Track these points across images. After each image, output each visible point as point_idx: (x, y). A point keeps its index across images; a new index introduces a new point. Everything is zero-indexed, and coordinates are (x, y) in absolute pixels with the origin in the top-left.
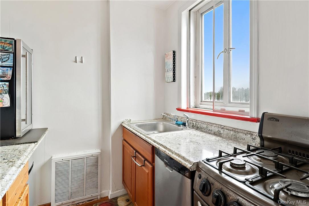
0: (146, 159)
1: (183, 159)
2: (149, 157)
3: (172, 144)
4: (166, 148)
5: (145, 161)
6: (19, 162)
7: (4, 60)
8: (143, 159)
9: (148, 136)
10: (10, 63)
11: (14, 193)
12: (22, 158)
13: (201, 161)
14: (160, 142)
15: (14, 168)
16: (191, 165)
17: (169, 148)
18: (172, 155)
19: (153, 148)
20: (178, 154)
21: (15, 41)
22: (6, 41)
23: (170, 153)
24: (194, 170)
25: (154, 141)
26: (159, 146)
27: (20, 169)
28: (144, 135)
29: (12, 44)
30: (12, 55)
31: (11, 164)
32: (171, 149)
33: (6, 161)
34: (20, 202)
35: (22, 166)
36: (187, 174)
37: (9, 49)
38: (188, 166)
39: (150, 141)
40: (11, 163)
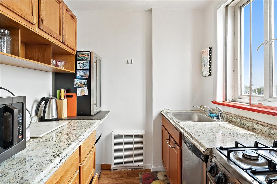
0: (176, 143)
1: (200, 145)
2: (178, 141)
3: (196, 132)
4: (188, 134)
5: (175, 144)
6: (89, 130)
7: (85, 66)
8: (174, 142)
9: (178, 123)
10: (87, 67)
11: (86, 148)
12: (92, 127)
13: (215, 148)
14: (186, 129)
15: (86, 133)
16: (205, 150)
17: (191, 134)
18: (192, 140)
19: (181, 133)
20: (197, 140)
21: (90, 53)
22: (85, 53)
23: (191, 138)
24: (208, 154)
25: (181, 128)
26: (184, 132)
27: (89, 134)
28: (175, 122)
29: (89, 55)
30: (89, 62)
31: (85, 130)
32: (193, 135)
33: (83, 128)
34: (90, 155)
35: (91, 132)
36: (203, 158)
37: (87, 58)
38: (202, 150)
39: (178, 127)
40: (86, 129)
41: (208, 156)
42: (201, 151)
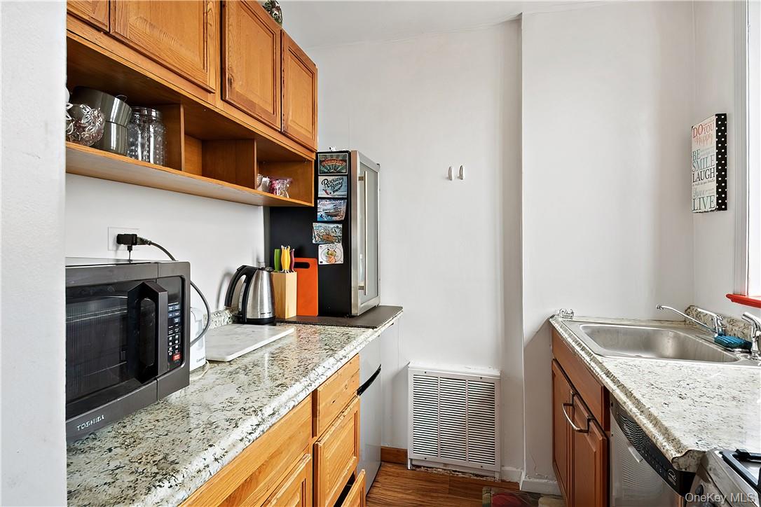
0: (592, 418)
1: (664, 434)
2: (598, 415)
3: (656, 391)
4: (629, 395)
5: (589, 420)
6: (341, 353)
7: (336, 189)
8: (586, 415)
9: (599, 358)
10: (342, 192)
11: (330, 399)
12: (348, 348)
13: (717, 452)
14: (622, 379)
15: (332, 360)
16: (679, 455)
17: (638, 396)
18: (640, 416)
19: (606, 393)
20: (655, 418)
21: (350, 154)
22: (338, 156)
23: (635, 410)
24: (691, 470)
25: (608, 374)
26: (615, 387)
27: (340, 365)
28: (590, 355)
29: (345, 161)
30: (345, 178)
31: (331, 353)
32: (643, 401)
33: (327, 347)
34: (342, 418)
35: (346, 360)
36: (673, 478)
37: (342, 169)
38: (671, 452)
39: (598, 370)
40: (332, 351)
41: (692, 475)
42: (667, 456)
